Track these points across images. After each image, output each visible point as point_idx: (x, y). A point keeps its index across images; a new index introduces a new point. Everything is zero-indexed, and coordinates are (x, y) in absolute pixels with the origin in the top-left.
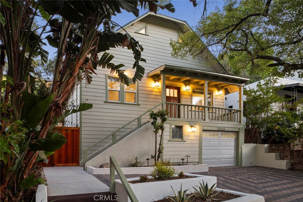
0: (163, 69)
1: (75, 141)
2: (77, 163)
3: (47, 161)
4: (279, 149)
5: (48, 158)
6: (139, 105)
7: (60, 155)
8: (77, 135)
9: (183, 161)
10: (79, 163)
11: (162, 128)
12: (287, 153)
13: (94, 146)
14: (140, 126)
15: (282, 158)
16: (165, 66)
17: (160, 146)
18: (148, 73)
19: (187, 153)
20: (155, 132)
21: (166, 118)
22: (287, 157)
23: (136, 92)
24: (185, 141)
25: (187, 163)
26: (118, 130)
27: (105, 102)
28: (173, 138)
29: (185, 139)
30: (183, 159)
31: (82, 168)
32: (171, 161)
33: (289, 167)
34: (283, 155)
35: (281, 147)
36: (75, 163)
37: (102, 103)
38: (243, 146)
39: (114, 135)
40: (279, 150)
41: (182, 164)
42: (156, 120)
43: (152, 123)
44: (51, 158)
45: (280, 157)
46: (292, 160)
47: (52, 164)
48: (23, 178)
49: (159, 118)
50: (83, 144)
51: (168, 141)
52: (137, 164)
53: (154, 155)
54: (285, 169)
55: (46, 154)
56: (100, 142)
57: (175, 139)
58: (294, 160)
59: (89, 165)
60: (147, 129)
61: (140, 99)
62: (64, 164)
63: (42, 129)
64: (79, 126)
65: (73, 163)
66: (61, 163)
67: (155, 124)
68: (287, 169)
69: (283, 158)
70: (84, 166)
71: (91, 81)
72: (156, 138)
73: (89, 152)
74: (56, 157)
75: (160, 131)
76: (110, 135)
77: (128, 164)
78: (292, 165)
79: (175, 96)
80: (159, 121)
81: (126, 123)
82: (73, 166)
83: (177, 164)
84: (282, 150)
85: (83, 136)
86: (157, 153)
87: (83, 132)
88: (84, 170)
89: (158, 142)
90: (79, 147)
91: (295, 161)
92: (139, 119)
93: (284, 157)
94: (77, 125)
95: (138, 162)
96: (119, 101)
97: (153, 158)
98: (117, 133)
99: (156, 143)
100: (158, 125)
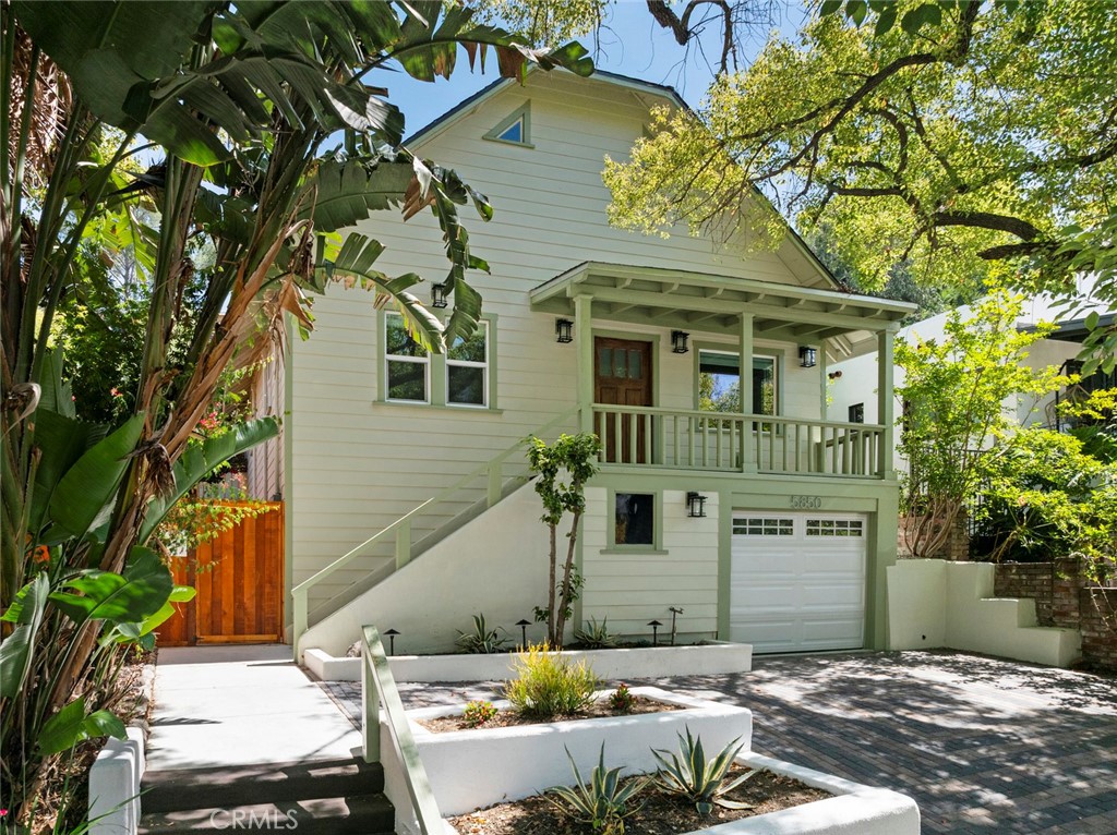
1: (267, 552)
2: (275, 632)
4: (1034, 582)
6: (500, 412)
7: (216, 605)
8: (277, 529)
9: (655, 628)
10: (282, 634)
11: (575, 503)
12: (1066, 602)
15: (1046, 621)
17: (567, 572)
18: (530, 293)
19: (671, 600)
20: (547, 519)
22: (1065, 614)
23: (487, 365)
24: (666, 552)
25: (672, 639)
27: (375, 405)
28: (617, 541)
29: (665, 544)
30: (655, 623)
32: (611, 630)
33: (1074, 654)
34: (1050, 607)
35: (1043, 574)
36: (269, 633)
38: (890, 568)
40: (1035, 587)
41: (651, 640)
42: (553, 475)
43: (539, 488)
45: (1037, 615)
46: (1086, 630)
49: (562, 468)
51: (602, 552)
52: (483, 640)
53: (544, 606)
57: (625, 546)
58: (1093, 630)
59: (310, 646)
62: (233, 637)
64: (283, 497)
65: (263, 633)
66: (219, 634)
67: (550, 488)
69: (1051, 619)
72: (553, 541)
74: (202, 610)
75: (567, 517)
78: (1085, 648)
79: (630, 377)
80: (564, 477)
82: (262, 644)
83: (633, 641)
84: (1046, 589)
85: (296, 534)
86: (559, 601)
88: (296, 661)
89: (561, 559)
90: (282, 576)
91: (1097, 635)
92: (492, 470)
93: (1055, 614)
95: (486, 634)
97: (543, 619)
99: (553, 560)
100: (562, 493)
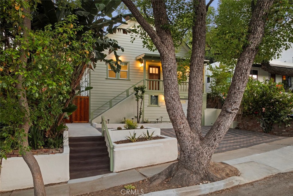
0: (143, 56)
1: (86, 106)
2: (87, 121)
3: (68, 118)
5: (69, 117)
6: (130, 80)
7: (76, 116)
8: (88, 102)
10: (88, 121)
11: (142, 97)
13: (98, 109)
14: (128, 96)
16: (144, 54)
17: (140, 109)
18: (136, 57)
19: (161, 115)
20: (136, 100)
21: (144, 91)
23: (128, 71)
24: (160, 107)
25: (161, 122)
26: (115, 98)
27: (106, 79)
28: (151, 104)
29: (160, 105)
30: (157, 119)
31: (90, 124)
32: (149, 121)
33: (236, 126)
36: (86, 121)
37: (104, 79)
38: (205, 110)
39: (110, 102)
41: (157, 122)
42: (138, 92)
43: (135, 94)
44: (71, 117)
46: (238, 121)
47: (71, 121)
48: (58, 126)
49: (139, 91)
50: (91, 108)
51: (148, 106)
53: (136, 116)
54: (233, 128)
55: (68, 114)
56: (102, 106)
57: (152, 105)
59: (94, 122)
60: (133, 98)
61: (130, 76)
62: (79, 122)
63: (66, 101)
64: (89, 96)
65: (85, 121)
66: (77, 121)
67: (137, 95)
68: (234, 128)
70: (91, 123)
71: (96, 66)
72: (138, 104)
73: (94, 113)
74: (73, 117)
75: (140, 100)
76: (108, 102)
77: (119, 122)
78: (238, 125)
79: (156, 73)
80: (140, 92)
81: (120, 93)
82: (85, 123)
83: (154, 122)
85: (91, 103)
86: (139, 115)
87: (91, 100)
88: (91, 125)
90: (89, 110)
92: (127, 91)
94: (88, 95)
96: (116, 78)
97: (136, 118)
98: (113, 101)
99: (138, 108)
100: (140, 95)
